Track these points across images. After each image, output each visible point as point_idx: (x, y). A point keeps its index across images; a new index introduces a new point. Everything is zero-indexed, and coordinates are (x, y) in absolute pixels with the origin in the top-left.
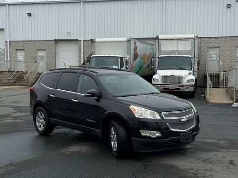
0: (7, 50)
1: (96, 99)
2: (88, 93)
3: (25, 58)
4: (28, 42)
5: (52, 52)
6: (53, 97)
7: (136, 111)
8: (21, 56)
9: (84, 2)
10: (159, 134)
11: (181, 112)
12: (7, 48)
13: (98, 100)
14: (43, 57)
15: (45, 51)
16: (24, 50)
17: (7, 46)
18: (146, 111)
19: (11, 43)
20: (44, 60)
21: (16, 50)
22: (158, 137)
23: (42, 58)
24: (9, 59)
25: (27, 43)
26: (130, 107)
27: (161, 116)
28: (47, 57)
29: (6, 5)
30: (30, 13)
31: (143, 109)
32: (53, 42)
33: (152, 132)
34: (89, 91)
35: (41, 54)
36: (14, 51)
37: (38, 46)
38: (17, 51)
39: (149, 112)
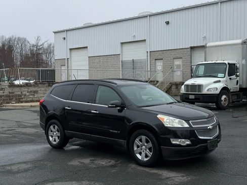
0: (148, 61)
1: (118, 109)
2: (112, 105)
3: (164, 67)
4: (166, 52)
5: (187, 60)
6: (68, 109)
7: (165, 120)
8: (159, 66)
9: (221, 2)
10: (188, 142)
11: (206, 120)
12: (147, 59)
13: (120, 111)
14: (180, 65)
15: (181, 59)
16: (162, 59)
17: (147, 56)
18: (175, 120)
19: (151, 53)
20: (180, 68)
21: (155, 60)
22: (188, 145)
23: (178, 66)
24: (149, 70)
25: (164, 52)
26: (158, 116)
27: (189, 124)
28: (183, 65)
29: (147, 16)
30: (168, 22)
31: (171, 118)
32: (189, 50)
33: (181, 140)
34: (112, 102)
35: (178, 62)
36: (154, 61)
37: (175, 54)
38: (157, 61)
39: (177, 120)
